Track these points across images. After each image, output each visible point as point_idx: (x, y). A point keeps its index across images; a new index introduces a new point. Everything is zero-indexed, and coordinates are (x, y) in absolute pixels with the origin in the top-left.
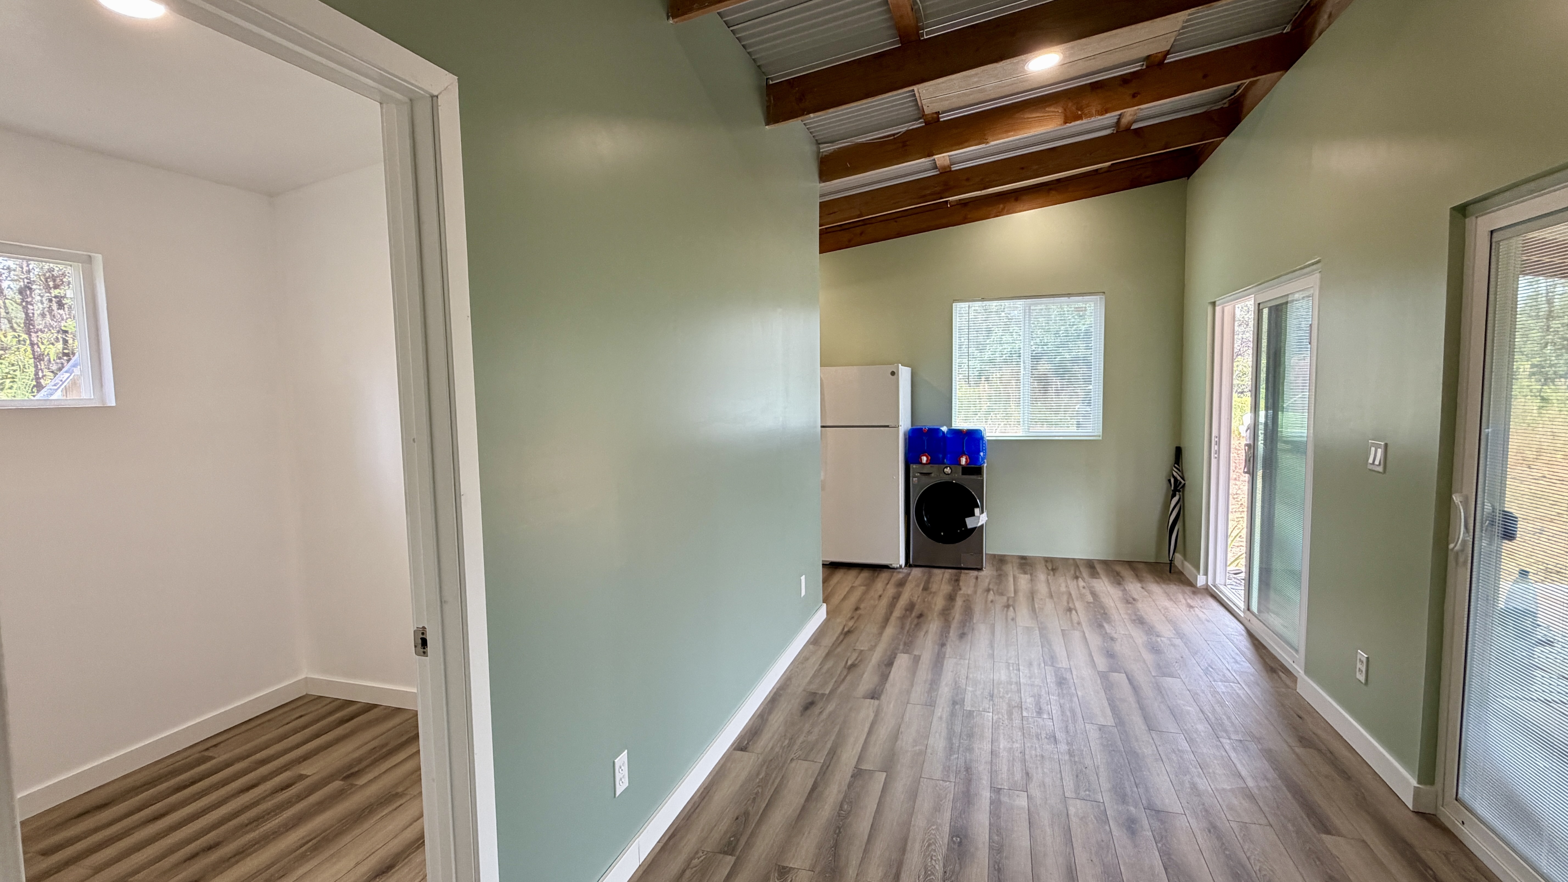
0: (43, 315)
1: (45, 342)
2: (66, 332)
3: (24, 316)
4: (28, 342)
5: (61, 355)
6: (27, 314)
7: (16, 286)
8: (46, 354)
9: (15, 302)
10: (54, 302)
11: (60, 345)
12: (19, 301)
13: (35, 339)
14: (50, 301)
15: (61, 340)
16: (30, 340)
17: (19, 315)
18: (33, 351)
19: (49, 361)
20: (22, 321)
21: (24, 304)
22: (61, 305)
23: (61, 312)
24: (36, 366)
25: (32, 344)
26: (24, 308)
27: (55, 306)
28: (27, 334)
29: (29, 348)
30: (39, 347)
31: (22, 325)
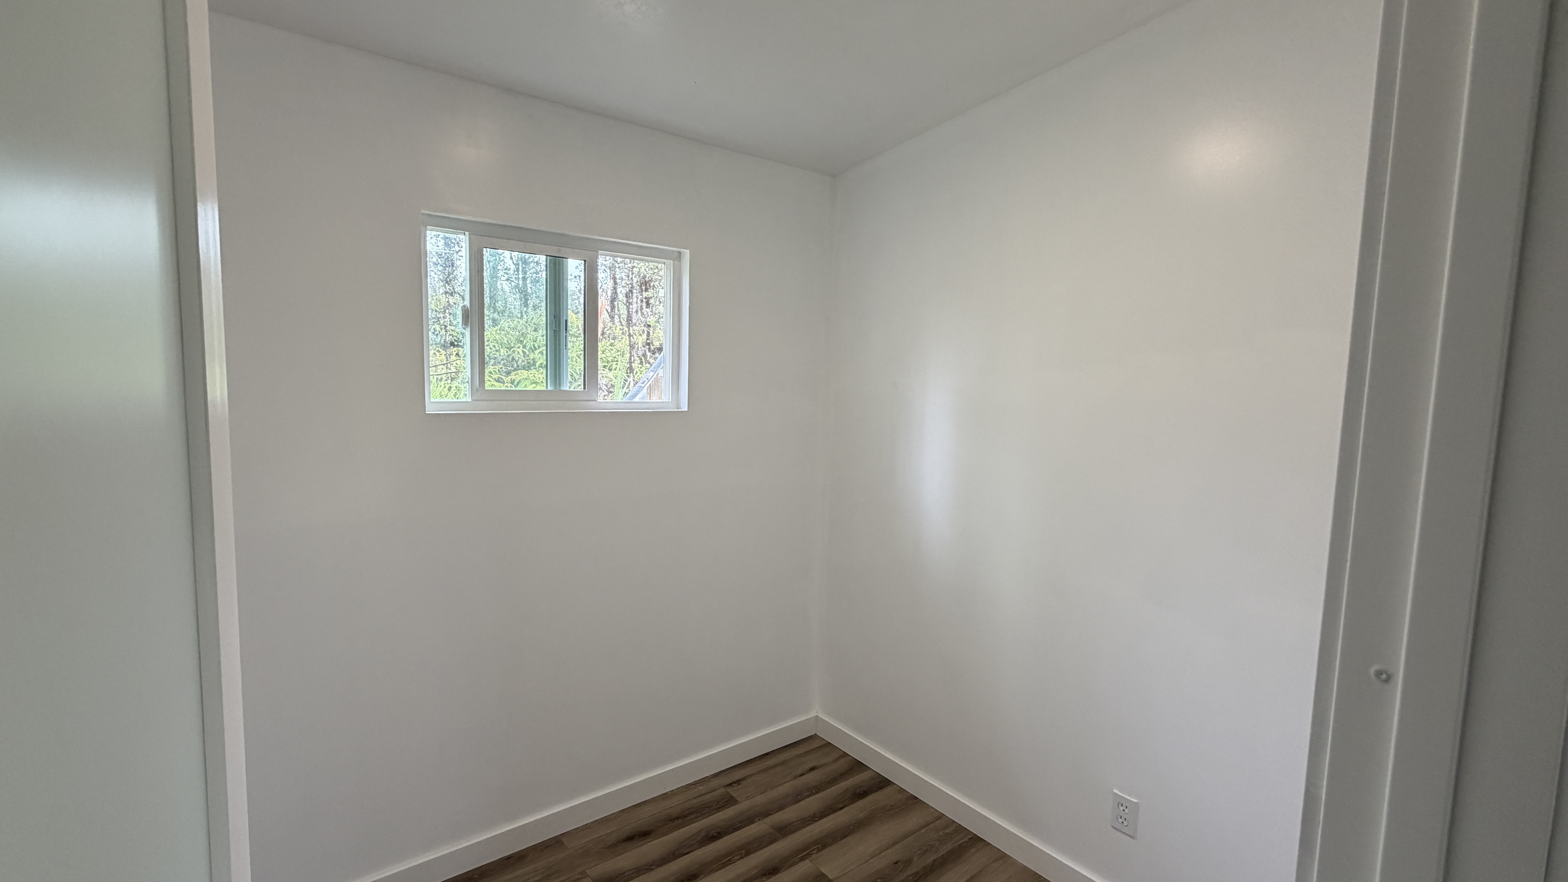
0: (637, 312)
1: (637, 333)
2: (649, 326)
3: (627, 313)
4: (627, 333)
5: (644, 344)
6: (628, 312)
7: (624, 292)
8: (636, 343)
9: (624, 304)
10: (644, 302)
11: (645, 336)
12: (625, 302)
13: (631, 332)
14: (642, 301)
15: (646, 333)
16: (629, 333)
17: (624, 313)
18: (630, 341)
19: (638, 348)
20: (626, 317)
21: (628, 304)
22: (648, 304)
23: (648, 310)
24: (631, 353)
25: (630, 336)
26: (627, 307)
27: (644, 304)
28: (627, 327)
29: (627, 338)
30: (633, 338)
31: (626, 320)
